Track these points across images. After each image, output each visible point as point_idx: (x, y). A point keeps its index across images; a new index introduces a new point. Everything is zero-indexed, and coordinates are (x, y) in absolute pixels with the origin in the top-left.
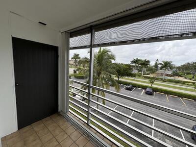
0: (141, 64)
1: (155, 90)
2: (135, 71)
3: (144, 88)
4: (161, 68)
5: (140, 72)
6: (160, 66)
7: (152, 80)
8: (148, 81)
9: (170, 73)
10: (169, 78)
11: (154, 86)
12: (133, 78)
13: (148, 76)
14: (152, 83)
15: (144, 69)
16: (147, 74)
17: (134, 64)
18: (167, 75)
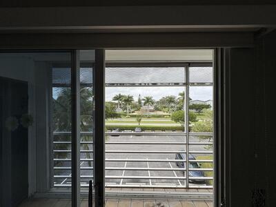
0: (125, 101)
1: (143, 129)
2: (119, 111)
3: (133, 129)
4: (145, 104)
5: (125, 111)
6: (143, 102)
7: (139, 118)
8: (134, 120)
9: (152, 108)
10: (152, 113)
11: (142, 125)
12: (118, 119)
13: (134, 114)
14: (139, 121)
15: (128, 107)
16: (133, 112)
17: (117, 102)
18: (151, 111)
